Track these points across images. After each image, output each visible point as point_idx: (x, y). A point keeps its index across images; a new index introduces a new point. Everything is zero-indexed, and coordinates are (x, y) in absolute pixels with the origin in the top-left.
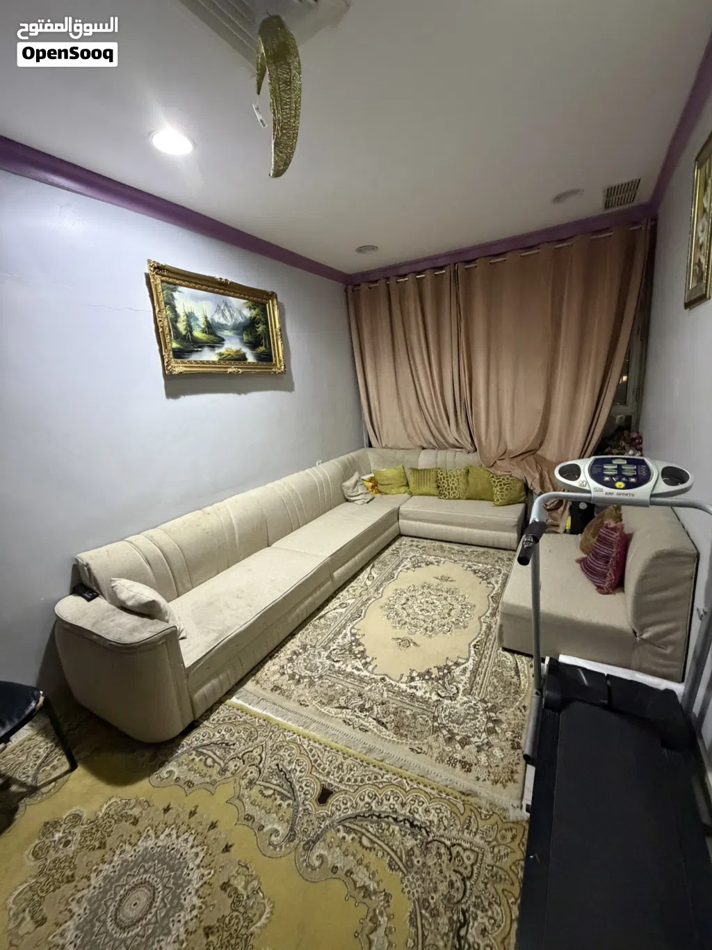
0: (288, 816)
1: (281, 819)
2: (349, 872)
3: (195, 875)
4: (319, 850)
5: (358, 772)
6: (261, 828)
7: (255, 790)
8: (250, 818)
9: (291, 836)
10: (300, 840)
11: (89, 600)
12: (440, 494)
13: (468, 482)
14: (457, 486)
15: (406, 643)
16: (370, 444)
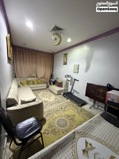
1: (61, 111)
2: (68, 109)
4: (66, 110)
5: (61, 106)
6: (61, 113)
9: (63, 111)
11: (16, 106)
12: (34, 84)
13: (37, 82)
14: (36, 82)
15: (50, 99)
16: (16, 77)
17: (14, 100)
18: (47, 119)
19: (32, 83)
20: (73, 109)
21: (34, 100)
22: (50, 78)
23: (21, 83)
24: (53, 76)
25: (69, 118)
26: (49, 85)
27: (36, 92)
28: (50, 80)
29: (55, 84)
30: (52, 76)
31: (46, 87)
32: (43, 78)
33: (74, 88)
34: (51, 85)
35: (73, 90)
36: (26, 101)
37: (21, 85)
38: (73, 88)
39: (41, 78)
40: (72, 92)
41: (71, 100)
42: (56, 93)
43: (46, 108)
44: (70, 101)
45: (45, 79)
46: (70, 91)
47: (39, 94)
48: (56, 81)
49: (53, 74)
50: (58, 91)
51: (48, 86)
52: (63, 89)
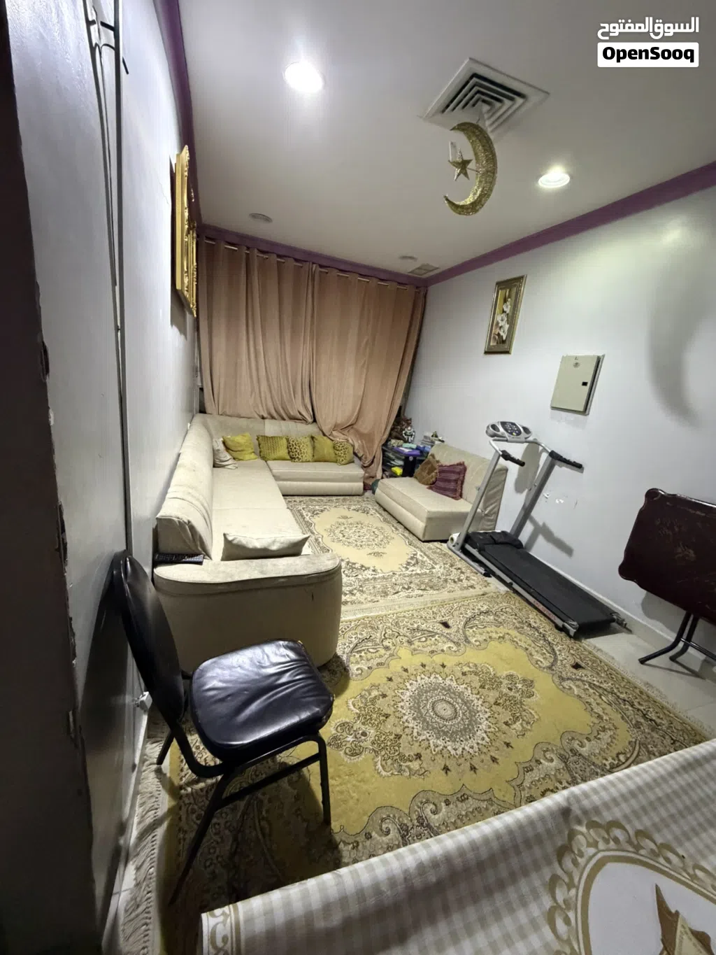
0: (445, 640)
1: (444, 642)
2: (490, 637)
3: (448, 682)
4: (473, 640)
5: (443, 611)
6: (443, 651)
7: (417, 643)
8: (432, 652)
9: (457, 644)
10: (462, 642)
11: (200, 563)
12: (292, 458)
13: (314, 448)
14: (307, 451)
15: (377, 554)
16: (203, 410)
17: (192, 528)
18: (353, 668)
19: (283, 452)
20: (524, 641)
21: (293, 550)
22: (390, 436)
23: (229, 443)
24: (409, 422)
25: (492, 696)
26: (379, 474)
27: (301, 504)
28: (385, 444)
29: (417, 471)
30: (400, 423)
31: (361, 485)
32: (349, 427)
33: (537, 513)
34: (394, 475)
35: (534, 522)
36: (250, 546)
37: (229, 457)
38: (535, 513)
39: (336, 427)
40: (524, 537)
41: (509, 585)
42: (419, 525)
43: (353, 603)
44: (503, 589)
45: (361, 436)
46: (508, 530)
47: (316, 520)
48: (423, 452)
49: (408, 415)
50: (432, 520)
51: (370, 482)
52: (463, 506)
